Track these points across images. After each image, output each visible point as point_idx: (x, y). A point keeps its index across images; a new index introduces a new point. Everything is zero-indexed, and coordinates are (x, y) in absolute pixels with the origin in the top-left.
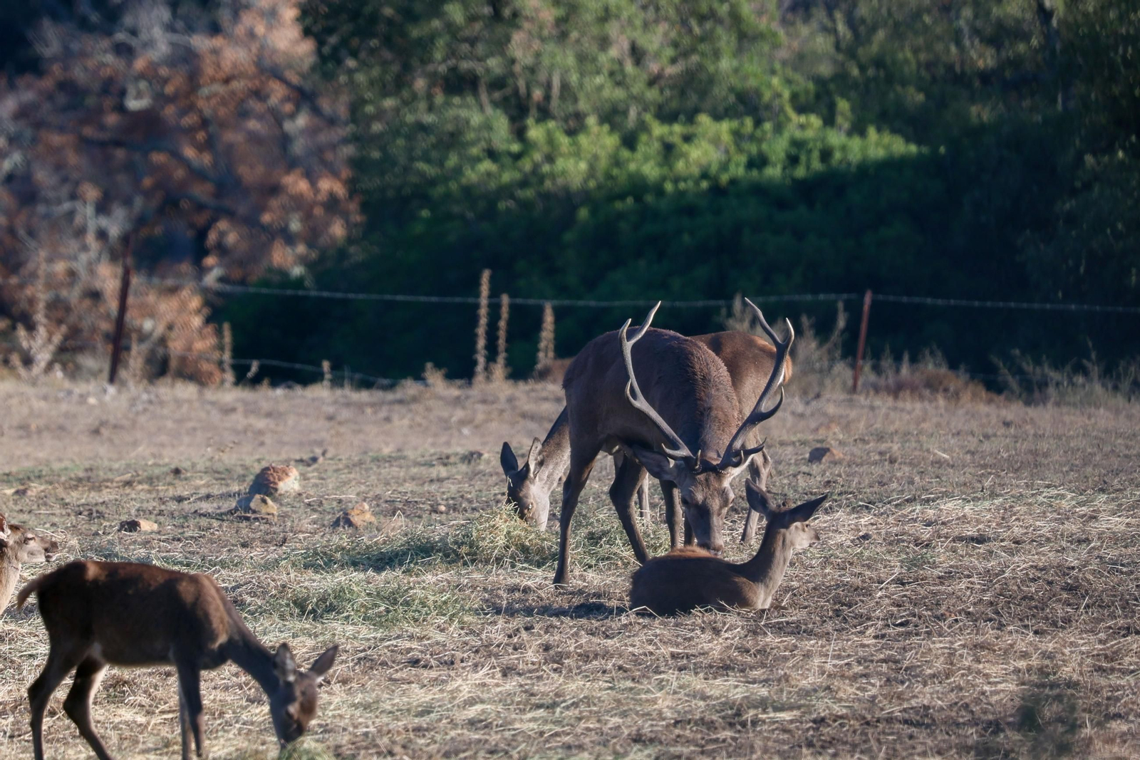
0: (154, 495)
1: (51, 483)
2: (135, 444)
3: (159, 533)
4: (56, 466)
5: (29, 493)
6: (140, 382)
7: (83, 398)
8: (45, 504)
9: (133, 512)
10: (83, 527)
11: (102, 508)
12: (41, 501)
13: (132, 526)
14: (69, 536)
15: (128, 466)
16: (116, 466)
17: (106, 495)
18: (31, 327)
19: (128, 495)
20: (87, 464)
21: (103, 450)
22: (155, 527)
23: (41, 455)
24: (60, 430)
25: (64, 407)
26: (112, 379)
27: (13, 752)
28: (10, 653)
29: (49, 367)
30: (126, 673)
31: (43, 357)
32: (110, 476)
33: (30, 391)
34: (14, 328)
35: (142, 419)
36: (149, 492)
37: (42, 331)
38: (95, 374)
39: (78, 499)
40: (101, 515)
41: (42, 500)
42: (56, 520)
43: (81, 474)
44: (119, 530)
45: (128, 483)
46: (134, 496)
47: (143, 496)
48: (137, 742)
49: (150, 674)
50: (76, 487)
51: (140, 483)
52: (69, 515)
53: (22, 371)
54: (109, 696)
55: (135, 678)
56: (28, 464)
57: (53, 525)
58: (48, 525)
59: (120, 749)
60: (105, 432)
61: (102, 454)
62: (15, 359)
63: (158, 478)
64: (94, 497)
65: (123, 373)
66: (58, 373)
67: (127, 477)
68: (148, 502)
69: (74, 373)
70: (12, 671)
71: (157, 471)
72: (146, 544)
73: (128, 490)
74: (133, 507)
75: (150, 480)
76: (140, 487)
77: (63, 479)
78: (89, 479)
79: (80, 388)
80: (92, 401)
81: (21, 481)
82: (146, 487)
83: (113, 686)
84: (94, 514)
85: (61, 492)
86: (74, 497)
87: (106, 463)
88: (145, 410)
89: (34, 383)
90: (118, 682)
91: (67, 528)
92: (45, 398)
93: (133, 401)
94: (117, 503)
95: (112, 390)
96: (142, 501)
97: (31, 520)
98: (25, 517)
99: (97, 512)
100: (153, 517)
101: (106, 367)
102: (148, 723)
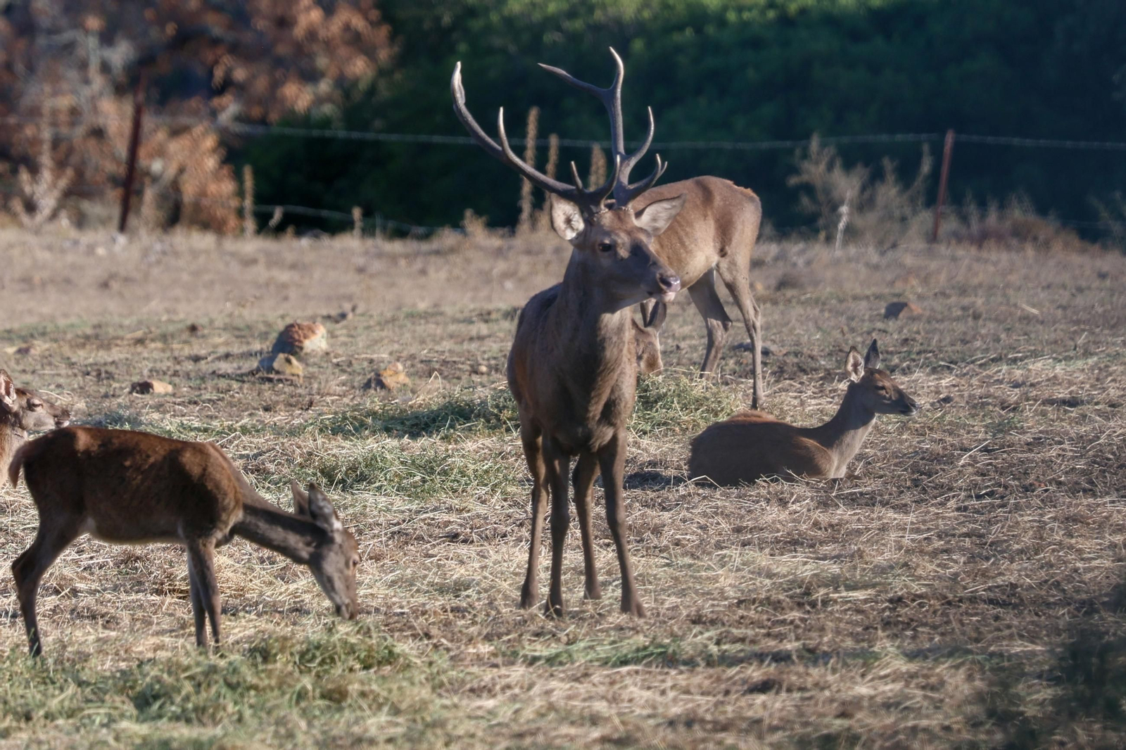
0: (168, 354)
1: (56, 341)
2: (148, 298)
3: (174, 395)
4: (62, 322)
5: (32, 351)
6: (153, 230)
7: (91, 249)
8: (50, 364)
9: (146, 372)
10: (91, 388)
11: (112, 369)
12: (45, 361)
13: (145, 388)
14: (76, 399)
15: (140, 323)
16: (127, 322)
17: (116, 354)
18: (34, 170)
19: (139, 354)
20: (95, 320)
21: (113, 305)
22: (170, 389)
23: (46, 310)
24: (66, 283)
25: (70, 258)
26: (123, 227)
27: (16, 634)
28: (12, 526)
29: (54, 216)
30: (138, 550)
31: (47, 202)
32: (120, 333)
33: (31, 239)
34: (15, 172)
35: (155, 271)
36: (163, 351)
37: (47, 175)
38: (104, 222)
39: (86, 359)
40: (110, 376)
41: (47, 360)
42: (61, 381)
43: (89, 331)
44: (131, 393)
45: (140, 341)
46: (146, 355)
47: (156, 355)
48: (151, 623)
49: (164, 549)
50: (83, 346)
51: (153, 340)
52: (75, 375)
53: (25, 218)
54: (120, 573)
55: (148, 554)
56: (31, 320)
57: (59, 386)
58: (52, 387)
59: (132, 630)
60: (115, 285)
61: (112, 309)
62: (17, 205)
63: (173, 336)
64: (103, 356)
65: (133, 221)
66: (64, 221)
67: (139, 334)
68: (161, 361)
69: (81, 221)
70: (14, 545)
71: (171, 328)
72: (159, 407)
73: (139, 349)
74: (145, 366)
75: (164, 338)
76: (153, 345)
77: (69, 336)
78: (97, 337)
79: (87, 237)
80: (101, 251)
81: (24, 339)
82: (159, 345)
83: (125, 562)
84: (102, 374)
85: (66, 351)
86: (83, 356)
87: (116, 319)
88: (159, 262)
89: (37, 232)
90: (129, 558)
91: (73, 390)
92: (50, 248)
93: (146, 252)
94: (128, 363)
95: (122, 239)
96: (155, 361)
97: (35, 382)
98: (28, 377)
99: (107, 372)
100: (167, 378)
101: (116, 212)
102: (163, 603)
